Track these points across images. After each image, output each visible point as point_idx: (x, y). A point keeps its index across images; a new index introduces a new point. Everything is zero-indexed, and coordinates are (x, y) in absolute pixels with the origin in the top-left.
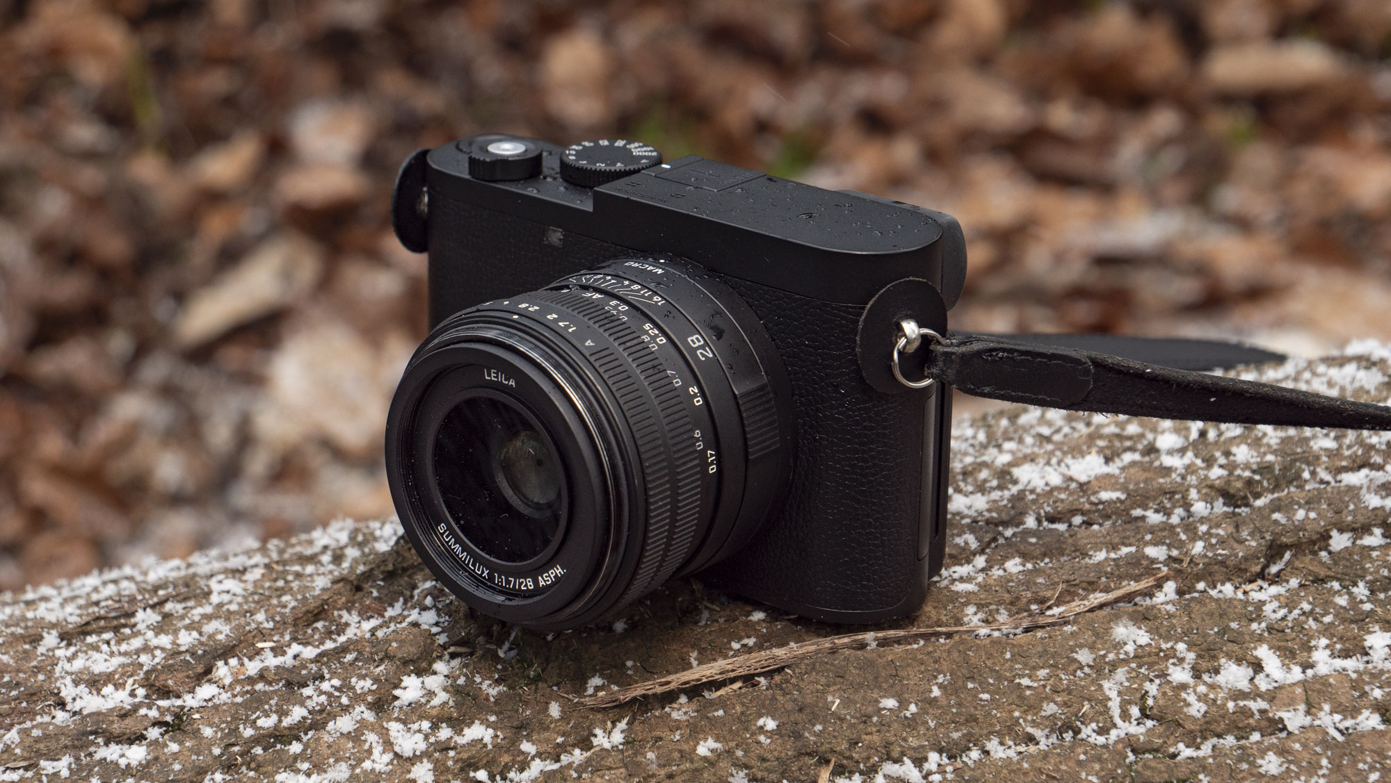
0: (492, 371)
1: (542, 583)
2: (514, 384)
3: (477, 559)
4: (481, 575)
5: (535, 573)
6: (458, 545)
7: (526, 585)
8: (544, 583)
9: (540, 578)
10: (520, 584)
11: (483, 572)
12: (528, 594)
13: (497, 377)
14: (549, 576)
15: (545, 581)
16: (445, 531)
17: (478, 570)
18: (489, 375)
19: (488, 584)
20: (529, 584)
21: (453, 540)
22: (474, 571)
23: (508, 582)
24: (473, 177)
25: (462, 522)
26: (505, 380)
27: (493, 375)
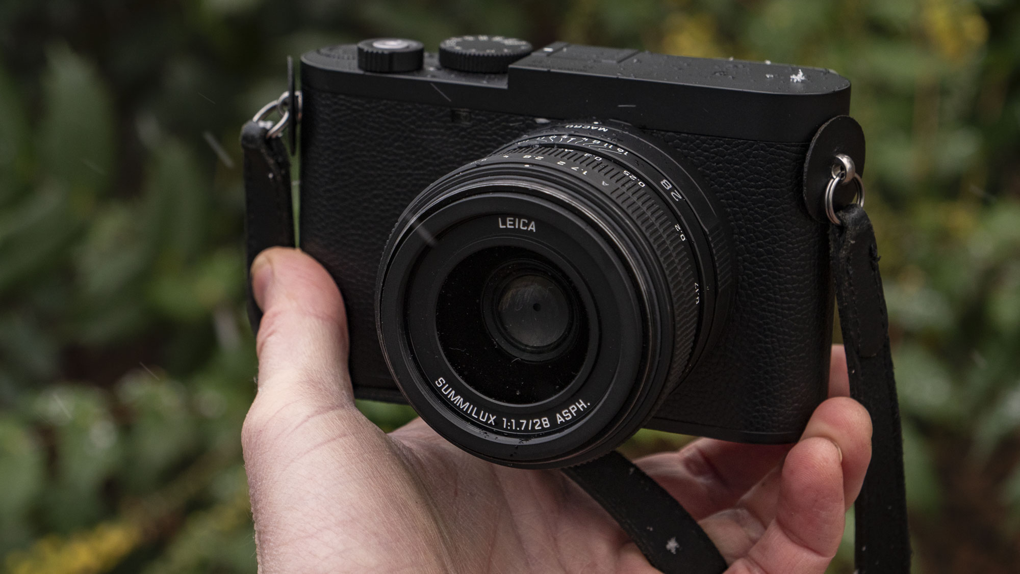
0: (508, 219)
1: (560, 420)
2: (534, 229)
3: (481, 406)
4: (486, 423)
5: (550, 413)
6: (459, 397)
7: (541, 425)
8: (562, 420)
9: (558, 415)
10: (534, 425)
11: (489, 418)
12: (544, 432)
13: (514, 224)
14: (570, 412)
15: (564, 417)
16: (444, 385)
17: (483, 417)
18: (504, 223)
19: (497, 429)
20: (544, 423)
21: (453, 392)
22: (478, 419)
23: (519, 425)
24: (366, 70)
25: (466, 373)
26: (523, 226)
27: (508, 223)
